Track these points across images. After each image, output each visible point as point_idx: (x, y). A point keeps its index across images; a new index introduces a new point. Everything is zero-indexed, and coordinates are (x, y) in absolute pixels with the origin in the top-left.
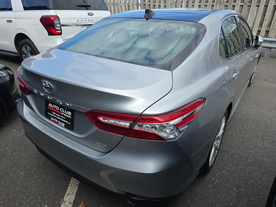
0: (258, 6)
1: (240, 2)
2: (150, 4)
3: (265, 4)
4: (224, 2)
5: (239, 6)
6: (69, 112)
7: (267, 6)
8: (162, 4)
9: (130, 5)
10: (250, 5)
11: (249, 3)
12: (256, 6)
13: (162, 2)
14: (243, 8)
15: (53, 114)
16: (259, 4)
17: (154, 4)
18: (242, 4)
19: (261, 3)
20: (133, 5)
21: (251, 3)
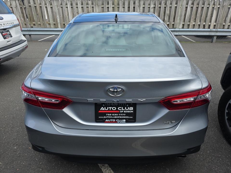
0: (124, 7)
1: (111, 5)
2: (35, 6)
3: (128, 6)
4: (101, 5)
5: (111, 8)
6: (130, 108)
7: (130, 7)
8: (48, 5)
9: (13, 7)
10: (118, 6)
11: (118, 5)
12: (123, 7)
13: (48, 4)
14: (115, 9)
15: (108, 116)
16: (124, 6)
17: (40, 6)
18: (113, 6)
19: (125, 5)
20: (16, 6)
21: (119, 6)
